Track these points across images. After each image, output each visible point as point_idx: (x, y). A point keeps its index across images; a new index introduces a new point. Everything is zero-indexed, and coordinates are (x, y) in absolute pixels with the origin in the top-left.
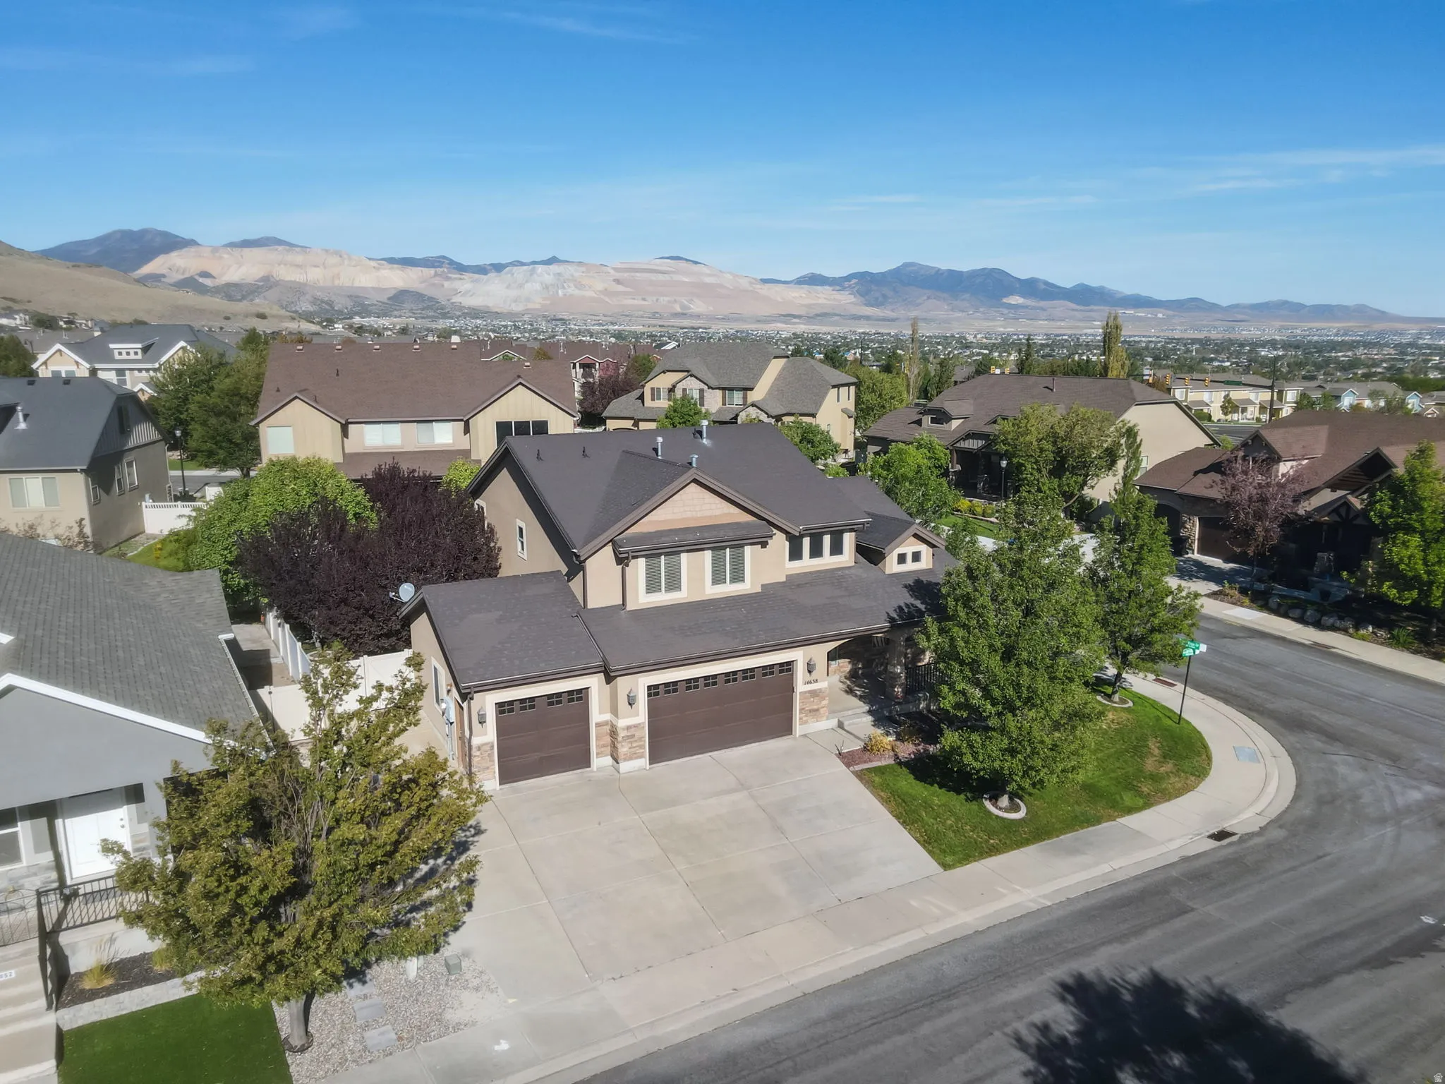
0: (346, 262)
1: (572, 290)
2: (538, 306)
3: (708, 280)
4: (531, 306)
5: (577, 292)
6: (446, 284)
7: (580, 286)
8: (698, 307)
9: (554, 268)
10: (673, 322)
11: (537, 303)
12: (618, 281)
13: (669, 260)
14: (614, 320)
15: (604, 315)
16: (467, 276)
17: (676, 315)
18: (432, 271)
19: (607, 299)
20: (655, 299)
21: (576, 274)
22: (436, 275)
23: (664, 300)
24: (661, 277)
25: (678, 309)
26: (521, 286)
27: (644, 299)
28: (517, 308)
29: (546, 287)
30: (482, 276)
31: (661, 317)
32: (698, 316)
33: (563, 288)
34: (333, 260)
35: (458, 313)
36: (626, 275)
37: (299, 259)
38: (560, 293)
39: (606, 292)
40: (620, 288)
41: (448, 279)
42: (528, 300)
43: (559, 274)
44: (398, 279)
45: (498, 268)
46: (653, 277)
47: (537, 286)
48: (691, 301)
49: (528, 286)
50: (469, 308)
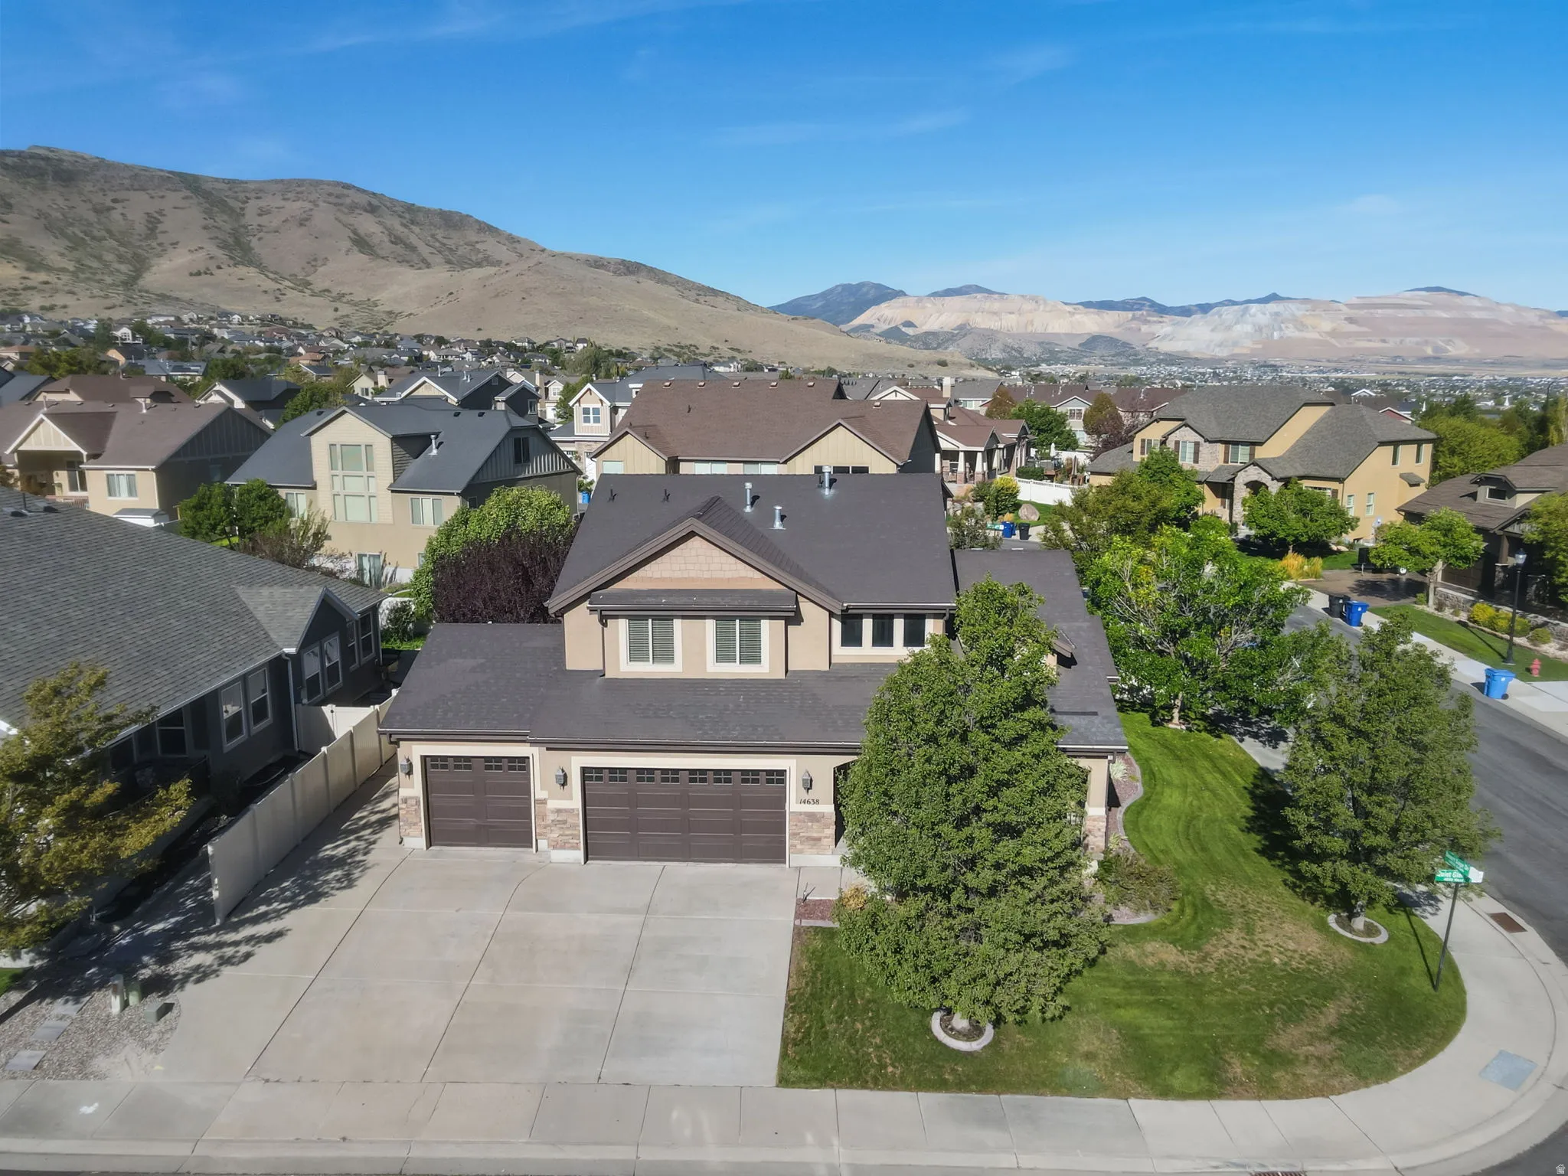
0: (1042, 307)
1: (1291, 332)
2: (1245, 351)
3: (1476, 315)
4: (1237, 351)
5: (1297, 334)
6: (1144, 328)
7: (1301, 326)
8: (1458, 349)
9: (1272, 307)
10: (1421, 368)
11: (1247, 347)
12: (1351, 320)
13: (1424, 293)
14: (1340, 366)
15: (1328, 361)
16: (1167, 318)
17: (1427, 359)
18: (1130, 314)
19: (1333, 341)
20: (1398, 340)
21: (1299, 313)
22: (1134, 318)
23: (1410, 341)
24: (1411, 313)
25: (1429, 351)
26: (1229, 328)
27: (1384, 341)
28: (1222, 353)
29: (1259, 329)
30: (1185, 319)
31: (1404, 362)
32: (1456, 360)
33: (1281, 329)
34: (1028, 306)
35: (1152, 360)
36: (1363, 312)
37: (996, 306)
38: (1276, 335)
39: (1333, 333)
40: (1353, 328)
41: (1146, 322)
42: (1235, 344)
43: (1277, 314)
44: (1092, 324)
45: (1205, 309)
46: (1401, 314)
47: (1249, 328)
48: (1448, 342)
49: (1238, 327)
50: (1166, 354)
